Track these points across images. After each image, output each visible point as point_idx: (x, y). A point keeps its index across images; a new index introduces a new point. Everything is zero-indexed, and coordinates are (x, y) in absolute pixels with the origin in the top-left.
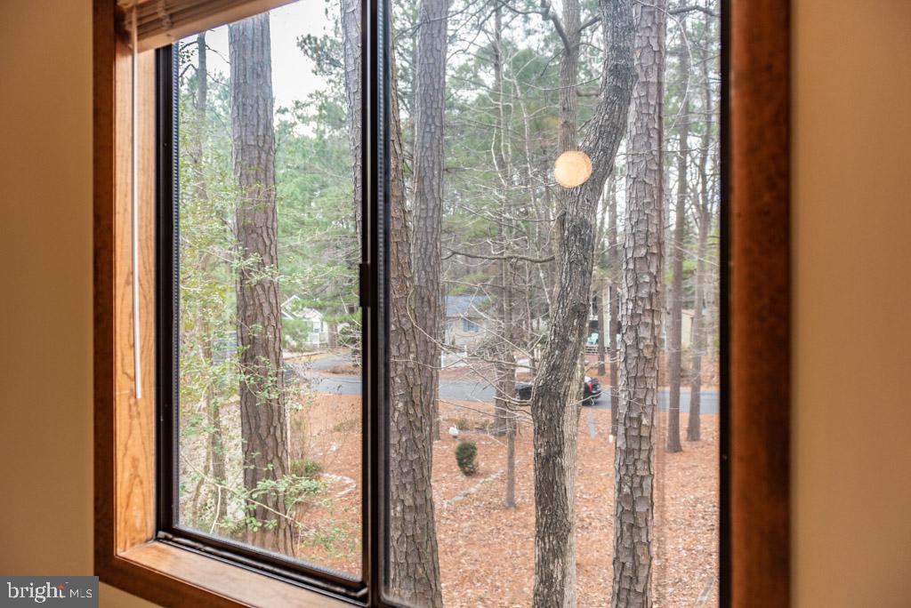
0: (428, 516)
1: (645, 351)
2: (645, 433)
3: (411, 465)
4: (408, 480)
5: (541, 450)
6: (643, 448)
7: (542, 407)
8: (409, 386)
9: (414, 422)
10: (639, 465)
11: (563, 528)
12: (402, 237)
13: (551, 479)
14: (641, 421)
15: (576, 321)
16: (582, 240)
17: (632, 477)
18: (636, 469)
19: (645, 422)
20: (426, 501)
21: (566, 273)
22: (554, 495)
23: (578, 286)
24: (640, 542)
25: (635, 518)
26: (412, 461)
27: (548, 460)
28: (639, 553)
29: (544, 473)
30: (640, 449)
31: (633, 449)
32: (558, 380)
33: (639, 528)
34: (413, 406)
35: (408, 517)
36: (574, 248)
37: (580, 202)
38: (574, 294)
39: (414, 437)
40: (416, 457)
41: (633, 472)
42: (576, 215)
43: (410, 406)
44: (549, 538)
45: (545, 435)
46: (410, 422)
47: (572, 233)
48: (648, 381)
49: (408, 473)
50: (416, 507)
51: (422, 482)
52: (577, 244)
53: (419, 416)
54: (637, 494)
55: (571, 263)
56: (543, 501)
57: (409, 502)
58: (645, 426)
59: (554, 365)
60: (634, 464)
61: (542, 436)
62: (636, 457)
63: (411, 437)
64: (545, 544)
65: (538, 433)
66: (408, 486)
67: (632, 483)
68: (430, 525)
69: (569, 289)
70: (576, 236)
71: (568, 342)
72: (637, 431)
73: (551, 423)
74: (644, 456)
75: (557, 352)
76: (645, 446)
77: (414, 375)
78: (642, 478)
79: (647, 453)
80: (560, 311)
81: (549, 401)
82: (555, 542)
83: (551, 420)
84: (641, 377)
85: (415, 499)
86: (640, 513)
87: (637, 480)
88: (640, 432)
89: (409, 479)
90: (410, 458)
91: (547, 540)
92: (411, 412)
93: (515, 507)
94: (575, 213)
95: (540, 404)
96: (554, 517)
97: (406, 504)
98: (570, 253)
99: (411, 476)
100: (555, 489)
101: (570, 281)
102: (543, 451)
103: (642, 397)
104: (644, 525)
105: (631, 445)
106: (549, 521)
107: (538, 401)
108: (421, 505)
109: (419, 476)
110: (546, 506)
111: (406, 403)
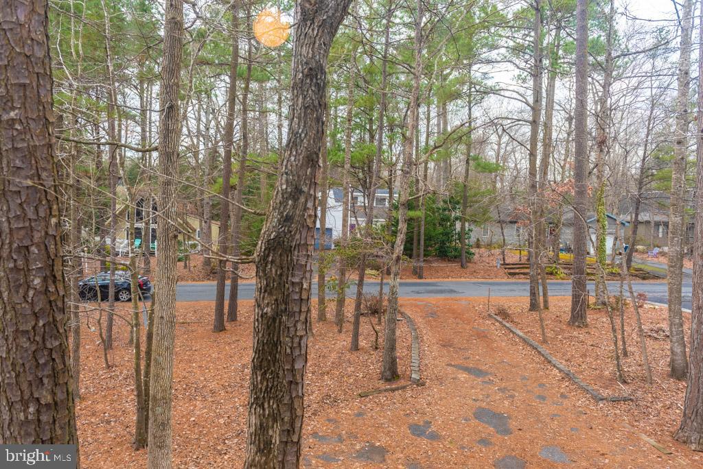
0: (70, 412)
1: (308, 220)
2: (304, 296)
3: (50, 354)
4: (46, 373)
5: (268, 310)
6: (303, 310)
7: (272, 262)
8: (49, 257)
9: (55, 301)
10: (299, 326)
11: (283, 389)
12: (45, 69)
13: (275, 339)
14: (302, 285)
15: (309, 169)
16: (318, 85)
17: (292, 338)
18: (296, 330)
19: (305, 286)
20: (68, 394)
21: (299, 118)
22: (277, 356)
23: (312, 134)
24: (298, 396)
25: (294, 376)
26: (51, 350)
27: (274, 320)
28: (296, 407)
29: (269, 334)
30: (300, 311)
31: (294, 312)
32: (291, 232)
33: (297, 384)
34: (54, 282)
35: (44, 418)
36: (310, 92)
37: (317, 45)
38: (309, 141)
39: (54, 320)
40: (57, 343)
41: (293, 333)
42: (312, 58)
43: (50, 282)
44: (269, 403)
45: (275, 292)
46: (50, 302)
47: (307, 76)
48: (309, 248)
49: (45, 364)
50: (56, 404)
51: (64, 372)
52: (313, 88)
53: (62, 293)
54: (297, 353)
55: (306, 108)
56: (265, 364)
57: (46, 398)
58: (305, 289)
59: (287, 215)
60: (295, 326)
61: (271, 294)
62: (297, 319)
63: (51, 319)
64: (264, 410)
65: (265, 291)
66: (46, 381)
67: (292, 342)
68: (72, 422)
69: (303, 135)
70: (311, 80)
71: (301, 192)
72: (298, 295)
73: (281, 279)
74: (303, 317)
75: (290, 202)
76: (304, 309)
77: (56, 245)
78: (301, 337)
79: (305, 314)
80: (293, 158)
81: (281, 255)
82: (275, 406)
83: (281, 275)
84: (304, 244)
85: (53, 394)
86: (298, 369)
87: (296, 340)
88: (301, 295)
89: (48, 371)
90: (49, 346)
91: (266, 405)
92: (52, 289)
93: (80, 398)
94: (310, 55)
95: (270, 259)
96: (276, 379)
97: (43, 402)
98: (304, 98)
99: (49, 367)
100: (279, 350)
101: (305, 126)
102: (269, 310)
103: (303, 263)
104: (301, 380)
105: (293, 309)
106: (270, 385)
107: (268, 255)
108: (62, 401)
109: (60, 366)
110: (268, 369)
111: (45, 279)
